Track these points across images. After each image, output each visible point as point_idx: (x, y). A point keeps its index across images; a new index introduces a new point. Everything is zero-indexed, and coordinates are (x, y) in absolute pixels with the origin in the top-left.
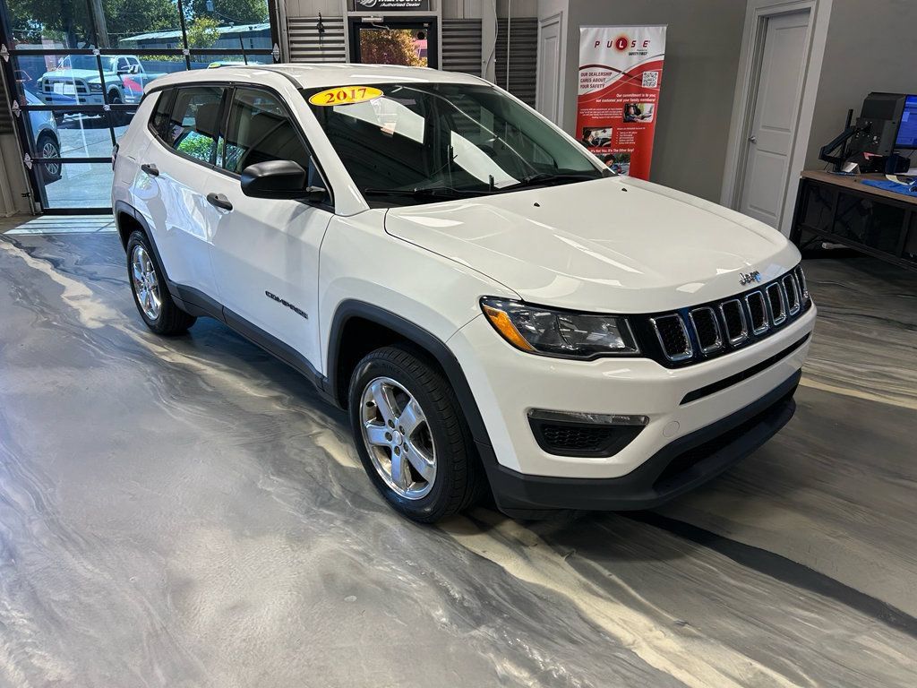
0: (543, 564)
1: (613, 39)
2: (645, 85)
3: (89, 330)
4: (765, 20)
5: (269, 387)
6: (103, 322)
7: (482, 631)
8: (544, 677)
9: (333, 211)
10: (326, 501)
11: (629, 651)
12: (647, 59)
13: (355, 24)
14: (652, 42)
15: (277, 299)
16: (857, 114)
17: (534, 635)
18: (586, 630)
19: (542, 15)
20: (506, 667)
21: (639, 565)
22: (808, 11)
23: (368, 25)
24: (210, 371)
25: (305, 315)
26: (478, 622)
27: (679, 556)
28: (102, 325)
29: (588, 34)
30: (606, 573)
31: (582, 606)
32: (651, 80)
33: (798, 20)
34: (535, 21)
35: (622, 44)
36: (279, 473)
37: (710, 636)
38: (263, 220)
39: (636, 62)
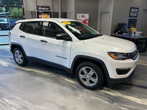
0: (114, 92)
1: (82, 15)
2: (86, 22)
3: (6, 67)
4: (101, 13)
5: (49, 72)
6: (8, 65)
7: (115, 104)
8: (129, 108)
9: (72, 41)
10: (75, 89)
11: (136, 102)
12: (86, 19)
13: (38, 12)
14: (87, 16)
15: (59, 57)
16: (117, 26)
17: (122, 103)
18: (128, 101)
19: (68, 12)
20: (122, 108)
21: (127, 90)
22: (109, 12)
23: (40, 13)
24: (36, 71)
25: (66, 59)
26: (113, 103)
27: (131, 88)
28: (8, 66)
29: (78, 15)
30: (124, 92)
31: (125, 97)
32: (87, 22)
33: (107, 13)
34: (66, 13)
35: (83, 16)
36: (63, 86)
37: (143, 98)
38: (56, 43)
39: (85, 19)
